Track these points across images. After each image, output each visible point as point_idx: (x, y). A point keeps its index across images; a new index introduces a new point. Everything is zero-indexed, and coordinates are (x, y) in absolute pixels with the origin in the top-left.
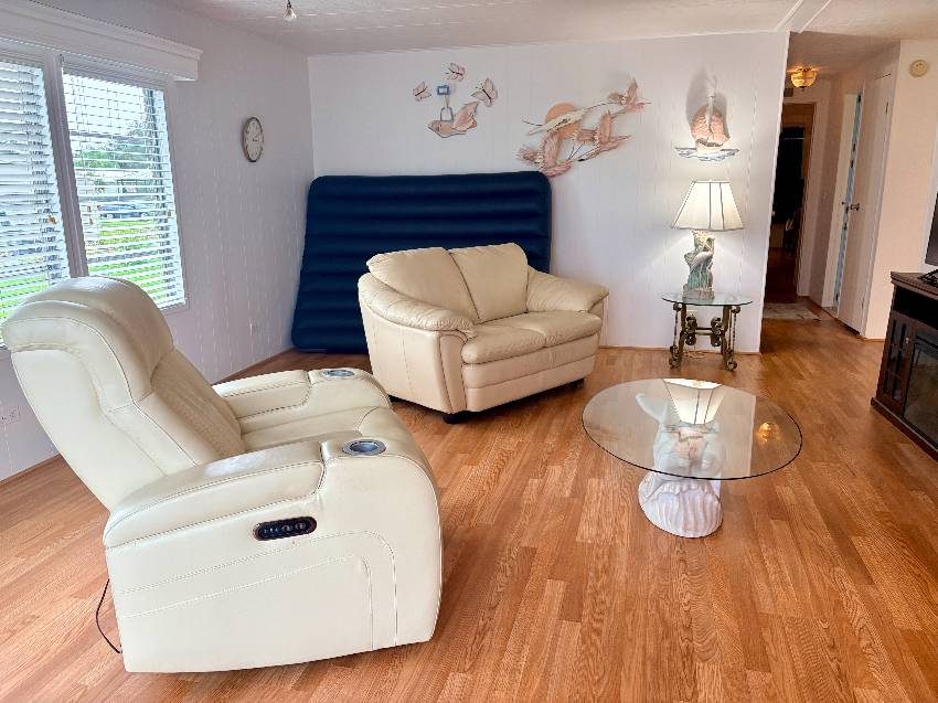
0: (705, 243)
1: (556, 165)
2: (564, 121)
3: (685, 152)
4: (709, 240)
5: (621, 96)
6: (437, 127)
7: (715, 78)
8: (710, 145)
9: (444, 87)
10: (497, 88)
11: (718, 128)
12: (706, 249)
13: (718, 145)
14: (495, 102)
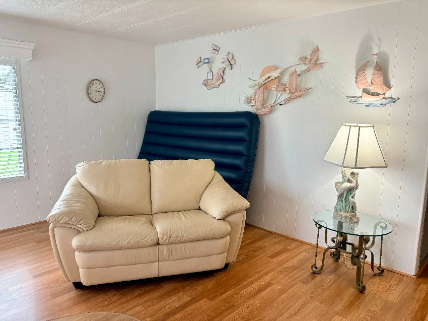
0: (348, 176)
1: (263, 107)
2: (269, 77)
3: (353, 99)
4: (352, 173)
5: (306, 58)
6: (206, 84)
7: (379, 39)
8: (373, 94)
9: (208, 59)
10: (235, 58)
11: (379, 79)
12: (349, 181)
13: (378, 94)
14: (234, 67)
